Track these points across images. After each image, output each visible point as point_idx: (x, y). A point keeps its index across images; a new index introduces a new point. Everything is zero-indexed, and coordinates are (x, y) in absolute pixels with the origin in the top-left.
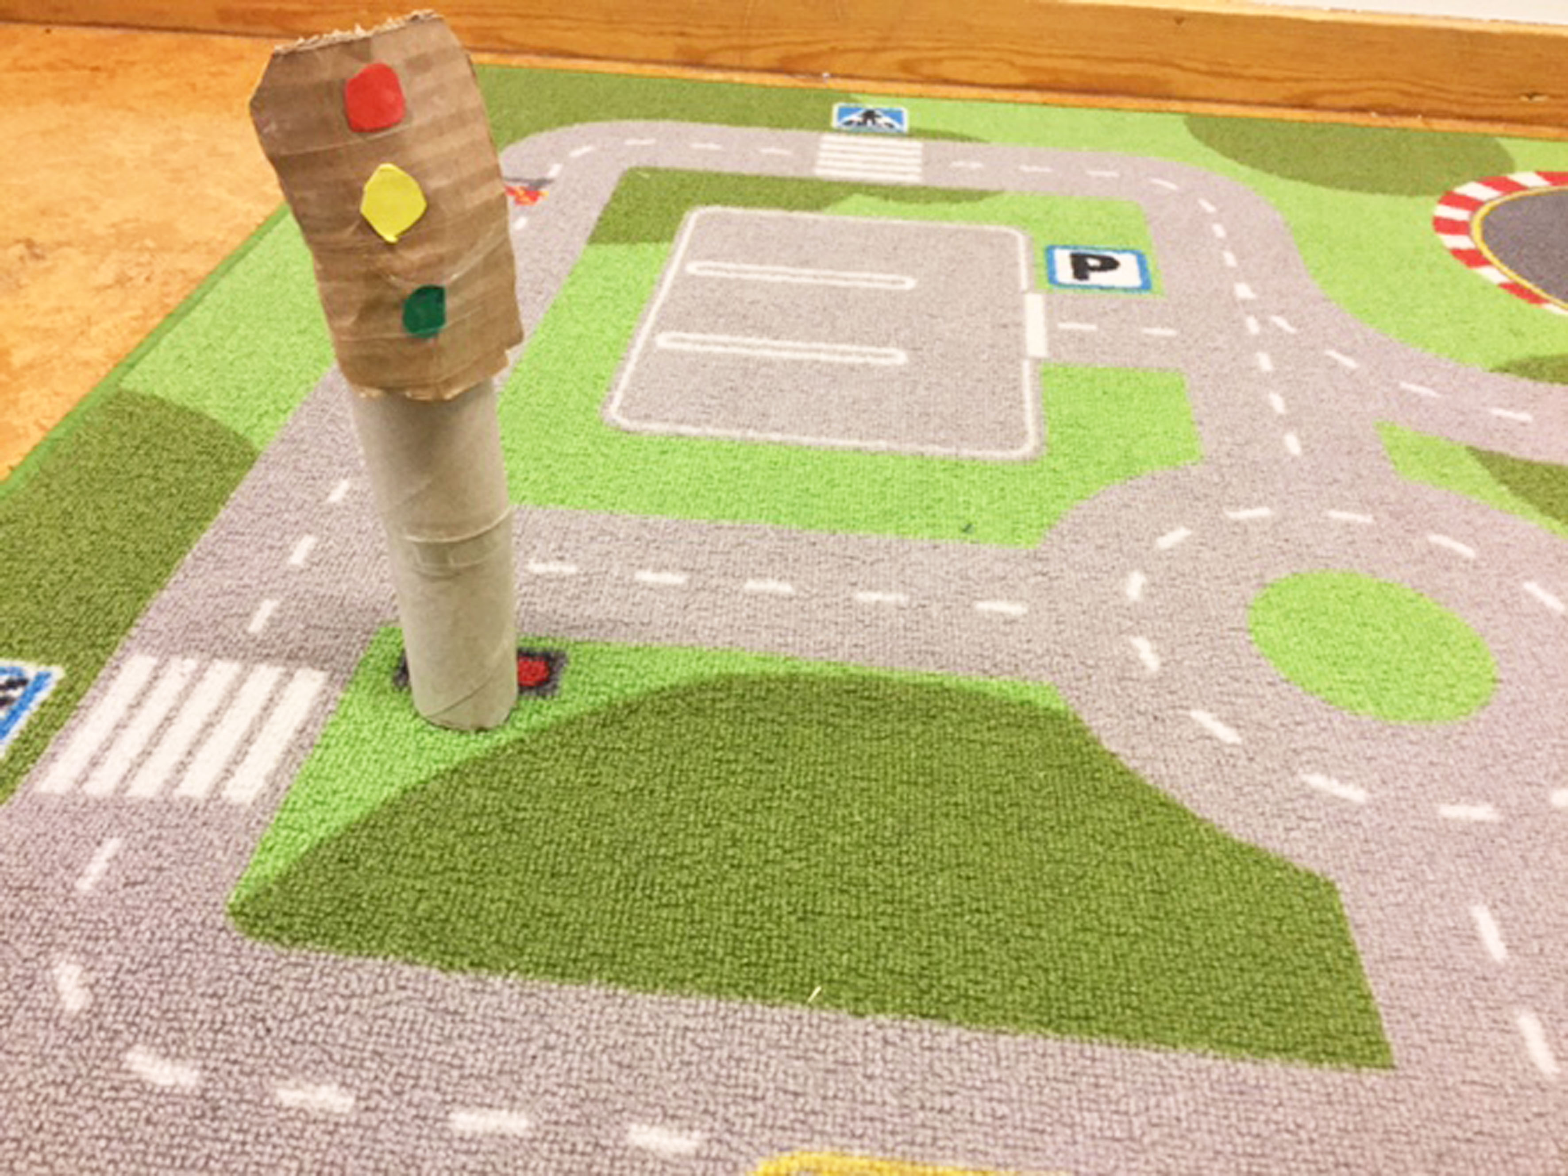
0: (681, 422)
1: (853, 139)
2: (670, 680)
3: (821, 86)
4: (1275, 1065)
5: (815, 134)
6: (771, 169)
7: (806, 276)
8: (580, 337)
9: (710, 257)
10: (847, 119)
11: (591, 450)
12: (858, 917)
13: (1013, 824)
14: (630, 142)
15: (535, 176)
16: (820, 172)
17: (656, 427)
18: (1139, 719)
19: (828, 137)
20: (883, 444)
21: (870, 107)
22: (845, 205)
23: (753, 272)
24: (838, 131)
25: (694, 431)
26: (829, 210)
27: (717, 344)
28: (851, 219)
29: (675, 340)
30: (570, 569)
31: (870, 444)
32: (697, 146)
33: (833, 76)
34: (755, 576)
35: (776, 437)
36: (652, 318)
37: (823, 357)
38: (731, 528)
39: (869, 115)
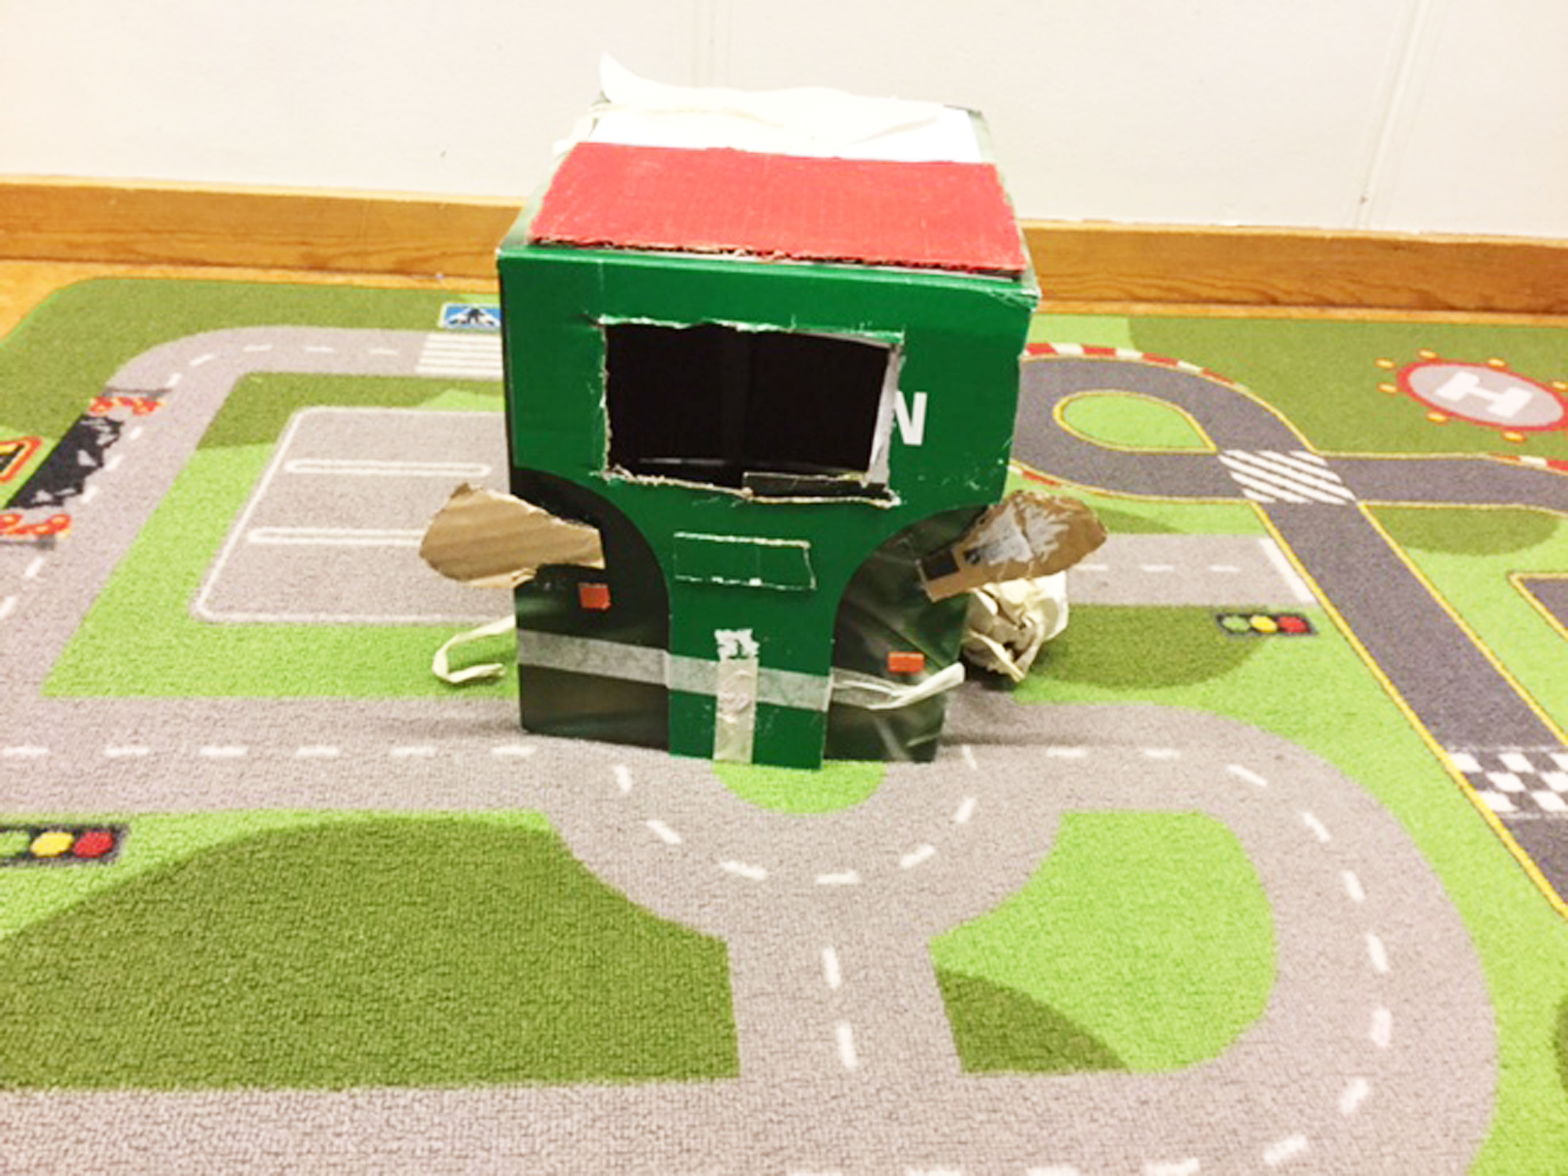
0: (260, 611)
1: (456, 337)
2: (218, 839)
3: (435, 286)
4: (651, 1086)
5: (420, 333)
6: (378, 369)
7: (395, 469)
8: (177, 538)
9: (310, 455)
10: (453, 318)
11: (174, 642)
12: (349, 1015)
13: (487, 928)
14: (249, 348)
15: (154, 386)
16: (421, 370)
17: (238, 617)
18: (606, 832)
19: (433, 337)
20: (438, 617)
21: (476, 306)
22: (437, 401)
23: (348, 468)
24: (443, 330)
25: (271, 618)
26: (424, 405)
27: (303, 536)
28: (443, 413)
29: (266, 535)
30: (142, 751)
31: (426, 618)
32: (310, 349)
33: (446, 275)
34: (306, 742)
35: (345, 618)
36: (247, 515)
37: (398, 543)
38: (291, 704)
39: (474, 313)
